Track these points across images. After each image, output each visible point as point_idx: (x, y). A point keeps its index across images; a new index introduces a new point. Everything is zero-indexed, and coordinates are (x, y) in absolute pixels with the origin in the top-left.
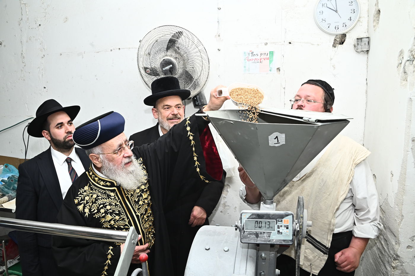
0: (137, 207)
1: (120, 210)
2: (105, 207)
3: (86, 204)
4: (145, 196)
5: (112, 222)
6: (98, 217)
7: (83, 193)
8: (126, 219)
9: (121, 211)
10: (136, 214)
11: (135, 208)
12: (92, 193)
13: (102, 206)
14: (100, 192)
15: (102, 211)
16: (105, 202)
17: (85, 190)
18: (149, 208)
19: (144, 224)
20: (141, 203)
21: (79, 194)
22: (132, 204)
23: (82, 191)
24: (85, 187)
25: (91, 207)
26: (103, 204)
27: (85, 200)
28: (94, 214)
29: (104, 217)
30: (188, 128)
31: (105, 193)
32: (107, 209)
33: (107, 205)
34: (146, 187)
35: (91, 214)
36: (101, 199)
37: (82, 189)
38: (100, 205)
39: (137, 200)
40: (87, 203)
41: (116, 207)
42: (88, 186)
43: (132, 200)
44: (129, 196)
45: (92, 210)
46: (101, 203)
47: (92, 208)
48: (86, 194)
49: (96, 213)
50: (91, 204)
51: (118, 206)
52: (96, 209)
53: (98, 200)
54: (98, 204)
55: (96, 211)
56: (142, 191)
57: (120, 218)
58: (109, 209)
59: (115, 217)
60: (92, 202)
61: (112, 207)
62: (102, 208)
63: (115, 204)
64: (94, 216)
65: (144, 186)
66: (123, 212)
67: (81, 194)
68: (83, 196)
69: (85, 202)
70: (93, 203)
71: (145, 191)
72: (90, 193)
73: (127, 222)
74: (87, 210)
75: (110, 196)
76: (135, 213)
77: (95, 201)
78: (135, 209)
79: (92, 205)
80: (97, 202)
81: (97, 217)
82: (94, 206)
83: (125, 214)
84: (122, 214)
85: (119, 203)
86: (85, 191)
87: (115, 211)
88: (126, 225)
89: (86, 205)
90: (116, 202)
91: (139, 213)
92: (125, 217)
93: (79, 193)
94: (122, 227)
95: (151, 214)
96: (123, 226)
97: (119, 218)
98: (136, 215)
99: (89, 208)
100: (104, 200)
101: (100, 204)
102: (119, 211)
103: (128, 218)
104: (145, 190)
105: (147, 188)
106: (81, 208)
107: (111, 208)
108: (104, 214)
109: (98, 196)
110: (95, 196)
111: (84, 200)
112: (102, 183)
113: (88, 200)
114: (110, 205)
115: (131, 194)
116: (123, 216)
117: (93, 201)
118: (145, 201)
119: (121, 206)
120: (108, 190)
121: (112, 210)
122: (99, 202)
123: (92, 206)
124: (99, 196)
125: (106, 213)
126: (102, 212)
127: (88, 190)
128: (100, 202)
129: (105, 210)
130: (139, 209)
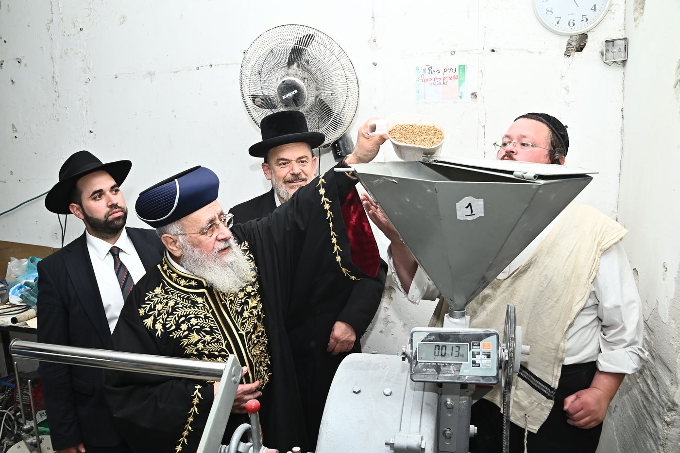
0: (239, 322)
1: (212, 325)
2: (189, 320)
3: (158, 316)
4: (253, 303)
5: (200, 346)
6: (178, 336)
7: (153, 298)
8: (223, 341)
9: (214, 327)
10: (239, 332)
11: (237, 322)
12: (167, 298)
13: (183, 319)
14: (180, 297)
15: (184, 327)
16: (188, 313)
17: (156, 293)
18: (260, 323)
19: (252, 349)
20: (246, 314)
21: (147, 301)
22: (232, 315)
23: (150, 295)
24: (155, 289)
25: (166, 321)
26: (186, 316)
27: (157, 310)
28: (171, 332)
29: (186, 337)
30: (322, 191)
31: (188, 299)
32: (191, 324)
33: (191, 318)
34: (254, 289)
35: (166, 332)
36: (182, 308)
37: (150, 292)
38: (179, 318)
39: (239, 310)
40: (160, 314)
41: (206, 321)
42: (160, 288)
43: (232, 309)
44: (227, 304)
45: (167, 326)
46: (182, 314)
47: (167, 323)
48: (158, 300)
49: (174, 330)
50: (166, 316)
51: (210, 319)
52: (173, 324)
53: (177, 310)
54: (176, 315)
55: (174, 327)
56: (249, 295)
57: (213, 339)
58: (194, 324)
59: (204, 336)
60: (168, 312)
61: (199, 321)
62: (183, 322)
63: (205, 315)
64: (171, 336)
65: (251, 287)
66: (217, 330)
67: (149, 300)
68: (152, 303)
69: (156, 312)
70: (169, 314)
71: (252, 296)
72: (164, 299)
73: (224, 345)
74: (159, 326)
75: (197, 302)
76: (237, 330)
77: (172, 312)
78: (237, 325)
79: (168, 317)
80: (175, 313)
81: (175, 337)
82: (171, 319)
83: (220, 333)
84: (216, 333)
85: (211, 314)
86: (156, 296)
87: (204, 327)
88: (223, 350)
89: (157, 319)
90: (206, 313)
91: (243, 330)
92: (221, 337)
93: (146, 299)
94: (216, 353)
95: (263, 333)
96: (217, 351)
97: (211, 338)
98: (238, 334)
99: (162, 322)
100: (186, 310)
101: (179, 315)
102: (211, 327)
103: (226, 339)
104: (253, 294)
105: (256, 290)
106: (149, 322)
107: (198, 323)
108: (186, 333)
109: (176, 303)
110: (171, 303)
111: (154, 310)
112: (183, 282)
113: (161, 310)
114: (196, 317)
115: (231, 300)
116: (218, 336)
117: (168, 310)
118: (252, 311)
119: (214, 320)
120: (192, 293)
121: (200, 326)
122: (178, 313)
123: (168, 319)
124: (178, 304)
125: (190, 330)
126: (183, 330)
127: (161, 294)
128: (180, 312)
129: (188, 325)
130: (243, 324)
